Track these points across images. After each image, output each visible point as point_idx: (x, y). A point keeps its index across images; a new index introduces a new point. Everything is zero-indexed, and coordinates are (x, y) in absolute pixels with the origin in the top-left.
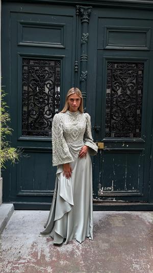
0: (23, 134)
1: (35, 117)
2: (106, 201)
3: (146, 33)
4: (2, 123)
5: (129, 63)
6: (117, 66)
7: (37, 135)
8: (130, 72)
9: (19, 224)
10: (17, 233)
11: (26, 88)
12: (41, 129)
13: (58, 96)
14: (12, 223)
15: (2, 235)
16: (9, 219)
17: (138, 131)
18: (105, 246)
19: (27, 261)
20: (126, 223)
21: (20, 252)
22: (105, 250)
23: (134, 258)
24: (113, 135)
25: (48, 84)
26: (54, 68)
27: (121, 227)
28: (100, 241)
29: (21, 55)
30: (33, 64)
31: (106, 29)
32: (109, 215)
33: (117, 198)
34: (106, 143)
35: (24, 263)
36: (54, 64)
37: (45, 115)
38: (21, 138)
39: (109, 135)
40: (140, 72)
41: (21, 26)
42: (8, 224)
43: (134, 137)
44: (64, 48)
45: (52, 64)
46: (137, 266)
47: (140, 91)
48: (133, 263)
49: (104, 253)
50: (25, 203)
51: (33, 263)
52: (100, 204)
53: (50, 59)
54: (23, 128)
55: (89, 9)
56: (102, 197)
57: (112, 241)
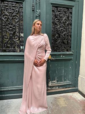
1: (7, 40)
2: (53, 89)
12: (12, 48)
26: (18, 8)
27: (65, 107)
43: (67, 51)
52: (50, 91)
56: (50, 87)
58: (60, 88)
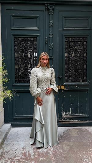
0: (16, 82)
1: (23, 71)
2: (67, 120)
3: (88, 19)
4: (3, 76)
5: (78, 38)
6: (71, 40)
7: (24, 82)
8: (79, 43)
9: (15, 136)
10: (14, 141)
11: (16, 55)
12: (27, 79)
13: (36, 59)
14: (11, 135)
15: (5, 143)
16: (9, 133)
17: (85, 78)
18: (67, 148)
19: (20, 158)
20: (80, 134)
21: (15, 153)
22: (67, 151)
23: (85, 155)
24: (70, 81)
25: (30, 51)
26: (33, 42)
27: (76, 136)
28: (64, 145)
29: (13, 35)
30: (20, 40)
31: (63, 17)
32: (69, 129)
33: (74, 119)
34: (65, 86)
35: (18, 159)
36: (33, 40)
37: (29, 70)
38: (14, 84)
39: (67, 81)
40: (85, 43)
41: (13, 18)
42: (8, 136)
43: (83, 81)
44: (39, 30)
45: (32, 39)
46: (87, 160)
47: (86, 54)
48: (85, 158)
49: (67, 152)
50: (18, 123)
51: (24, 159)
52: (63, 123)
53: (31, 36)
54: (15, 79)
55: (53, 6)
56: (64, 118)
57: (71, 145)
58: (75, 120)
